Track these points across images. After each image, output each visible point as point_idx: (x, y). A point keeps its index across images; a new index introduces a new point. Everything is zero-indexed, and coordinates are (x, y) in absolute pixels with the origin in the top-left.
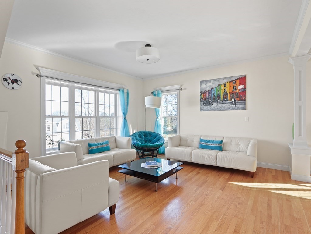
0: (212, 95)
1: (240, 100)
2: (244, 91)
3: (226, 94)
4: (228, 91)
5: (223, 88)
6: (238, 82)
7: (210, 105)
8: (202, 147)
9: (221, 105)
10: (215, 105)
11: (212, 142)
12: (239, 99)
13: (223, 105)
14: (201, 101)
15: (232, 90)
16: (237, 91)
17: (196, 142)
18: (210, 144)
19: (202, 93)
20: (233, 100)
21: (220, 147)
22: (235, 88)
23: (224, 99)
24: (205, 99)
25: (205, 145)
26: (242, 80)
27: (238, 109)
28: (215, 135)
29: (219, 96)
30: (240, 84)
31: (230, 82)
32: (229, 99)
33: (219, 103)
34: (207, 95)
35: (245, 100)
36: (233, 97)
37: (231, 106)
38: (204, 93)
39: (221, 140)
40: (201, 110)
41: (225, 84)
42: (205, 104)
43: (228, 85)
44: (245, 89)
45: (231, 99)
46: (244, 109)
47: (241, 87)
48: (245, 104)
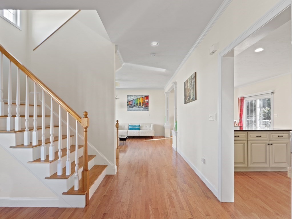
0: (134, 103)
1: (146, 106)
2: (148, 103)
3: (140, 103)
4: (141, 102)
5: (139, 100)
6: (145, 98)
7: (133, 108)
8: (130, 129)
9: (138, 108)
10: (135, 108)
11: (135, 126)
13: (139, 108)
14: (128, 106)
15: (143, 102)
17: (127, 127)
18: (134, 127)
19: (128, 102)
20: (143, 106)
21: (139, 128)
22: (144, 101)
23: (139, 105)
24: (130, 105)
25: (132, 128)
26: (147, 97)
27: (146, 110)
28: (136, 123)
29: (137, 104)
30: (146, 99)
31: (142, 98)
32: (141, 105)
33: (137, 107)
34: (131, 103)
35: (148, 107)
36: (143, 105)
37: (142, 109)
38: (130, 102)
39: (139, 125)
40: (128, 110)
42: (130, 107)
43: (141, 99)
44: (148, 101)
45: (142, 106)
46: (148, 110)
47: (147, 100)
48: (148, 108)
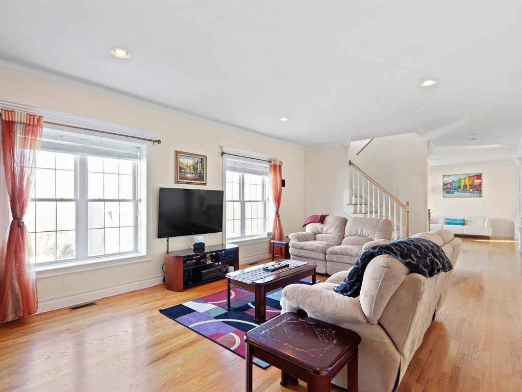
0: (454, 186)
1: (478, 190)
2: (480, 184)
3: (465, 186)
4: (467, 184)
5: (463, 181)
6: (475, 178)
7: (452, 193)
8: (448, 223)
9: (461, 193)
10: (456, 193)
11: (457, 220)
12: (476, 190)
13: (463, 194)
14: (443, 190)
15: (471, 183)
16: (475, 184)
17: (442, 220)
18: (455, 222)
19: (444, 184)
20: (471, 190)
21: (463, 223)
22: (473, 182)
23: (464, 189)
24: (448, 189)
25: (450, 222)
26: (479, 176)
27: (476, 197)
28: (458, 216)
29: (459, 187)
30: (478, 179)
31: (469, 177)
32: (468, 189)
33: (460, 192)
34: (449, 186)
35: (481, 191)
36: (472, 188)
37: (469, 194)
38: (447, 184)
39: (463, 218)
40: (444, 197)
41: (465, 179)
42: (448, 192)
43: (467, 179)
44: (481, 183)
45: (470, 190)
46: (481, 197)
47: (478, 181)
48: (481, 193)
